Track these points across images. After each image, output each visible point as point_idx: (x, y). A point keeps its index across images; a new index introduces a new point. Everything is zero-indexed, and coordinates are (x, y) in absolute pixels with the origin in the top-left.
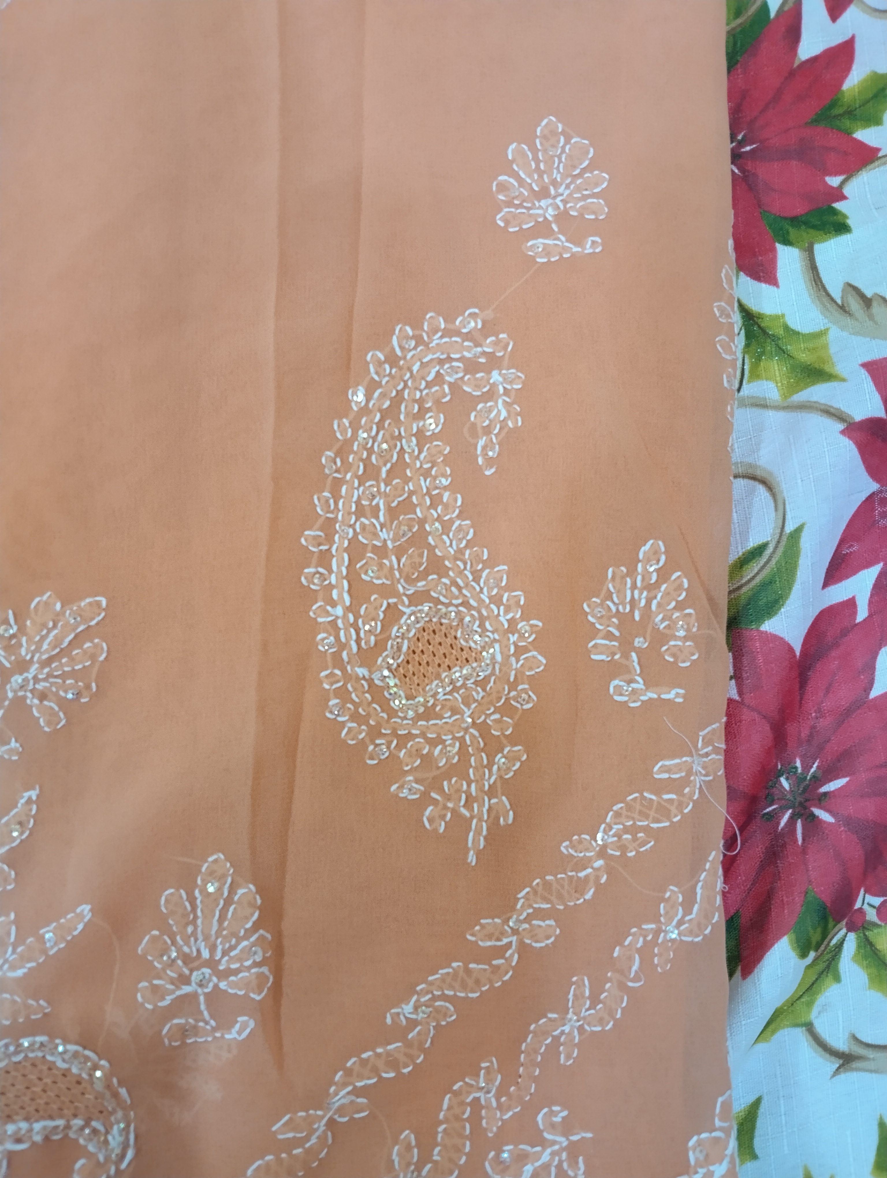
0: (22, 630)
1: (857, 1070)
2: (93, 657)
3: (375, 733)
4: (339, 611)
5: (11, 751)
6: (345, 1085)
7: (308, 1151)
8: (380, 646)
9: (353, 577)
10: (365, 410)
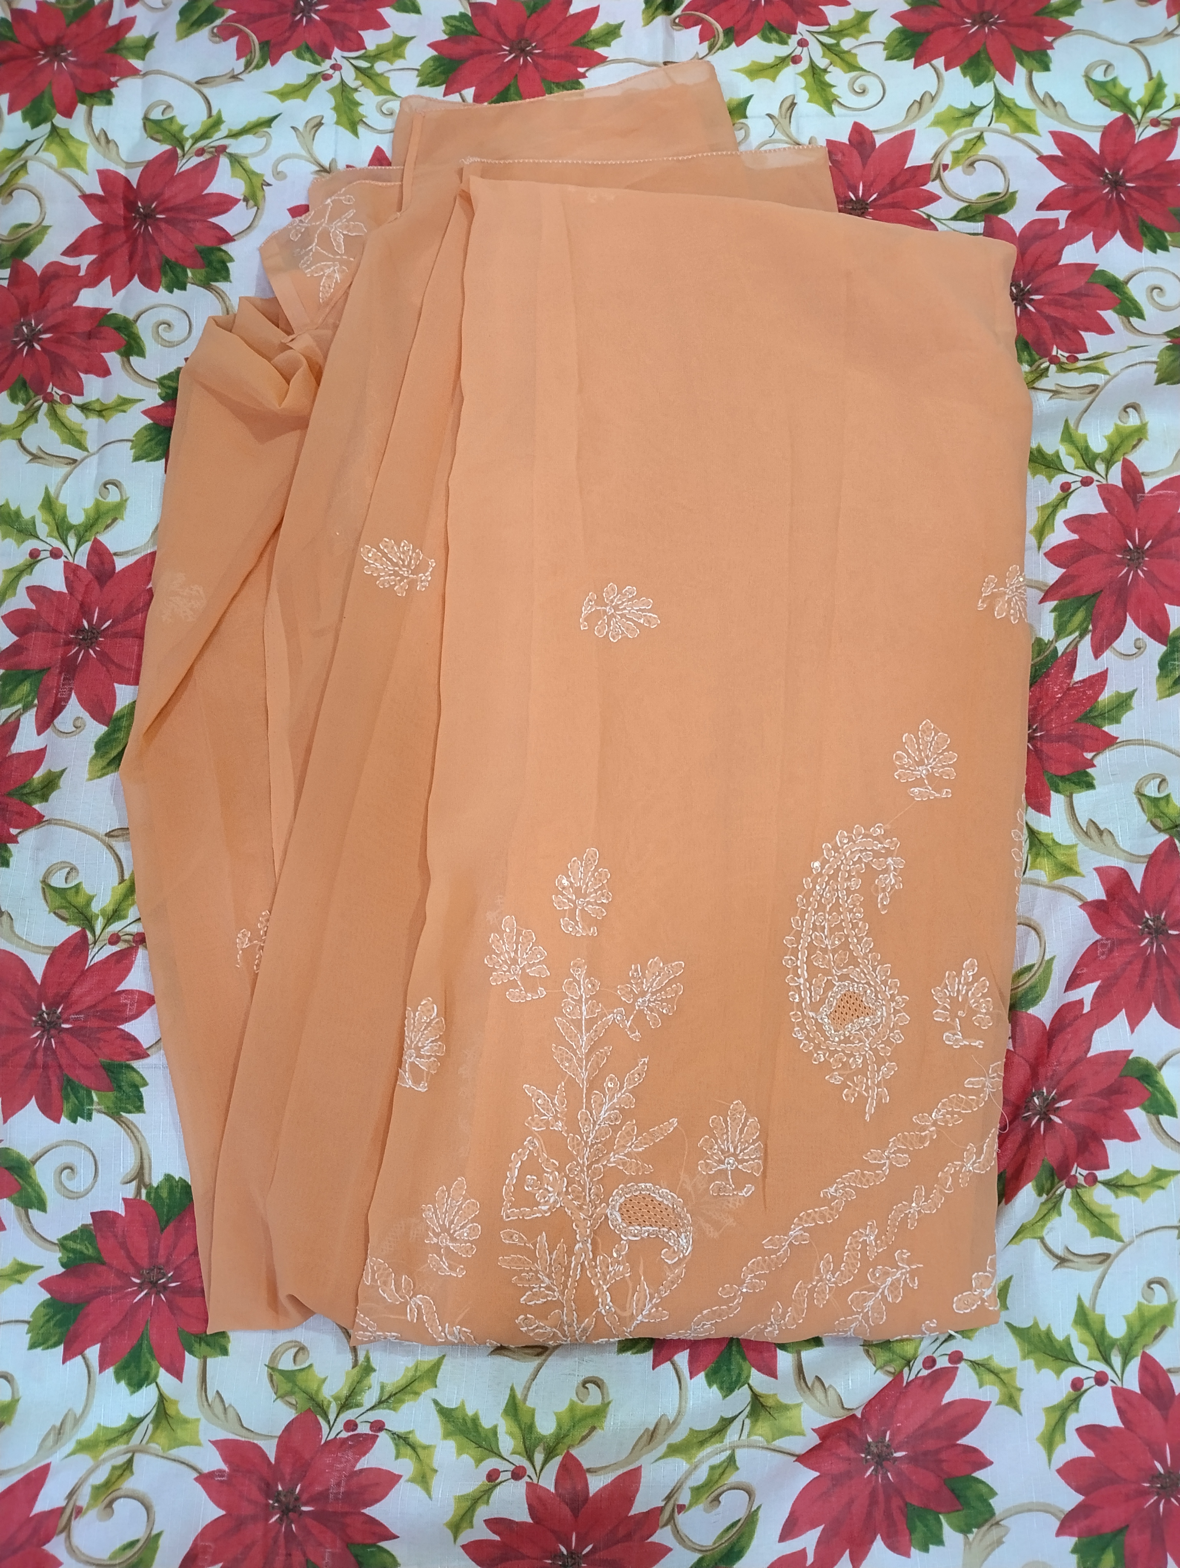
0: (644, 976)
1: (1069, 1267)
2: (676, 993)
3: (818, 1047)
4: (802, 981)
5: (636, 1037)
6: (799, 1225)
7: (778, 1258)
8: (822, 1002)
9: (809, 962)
10: (820, 874)
